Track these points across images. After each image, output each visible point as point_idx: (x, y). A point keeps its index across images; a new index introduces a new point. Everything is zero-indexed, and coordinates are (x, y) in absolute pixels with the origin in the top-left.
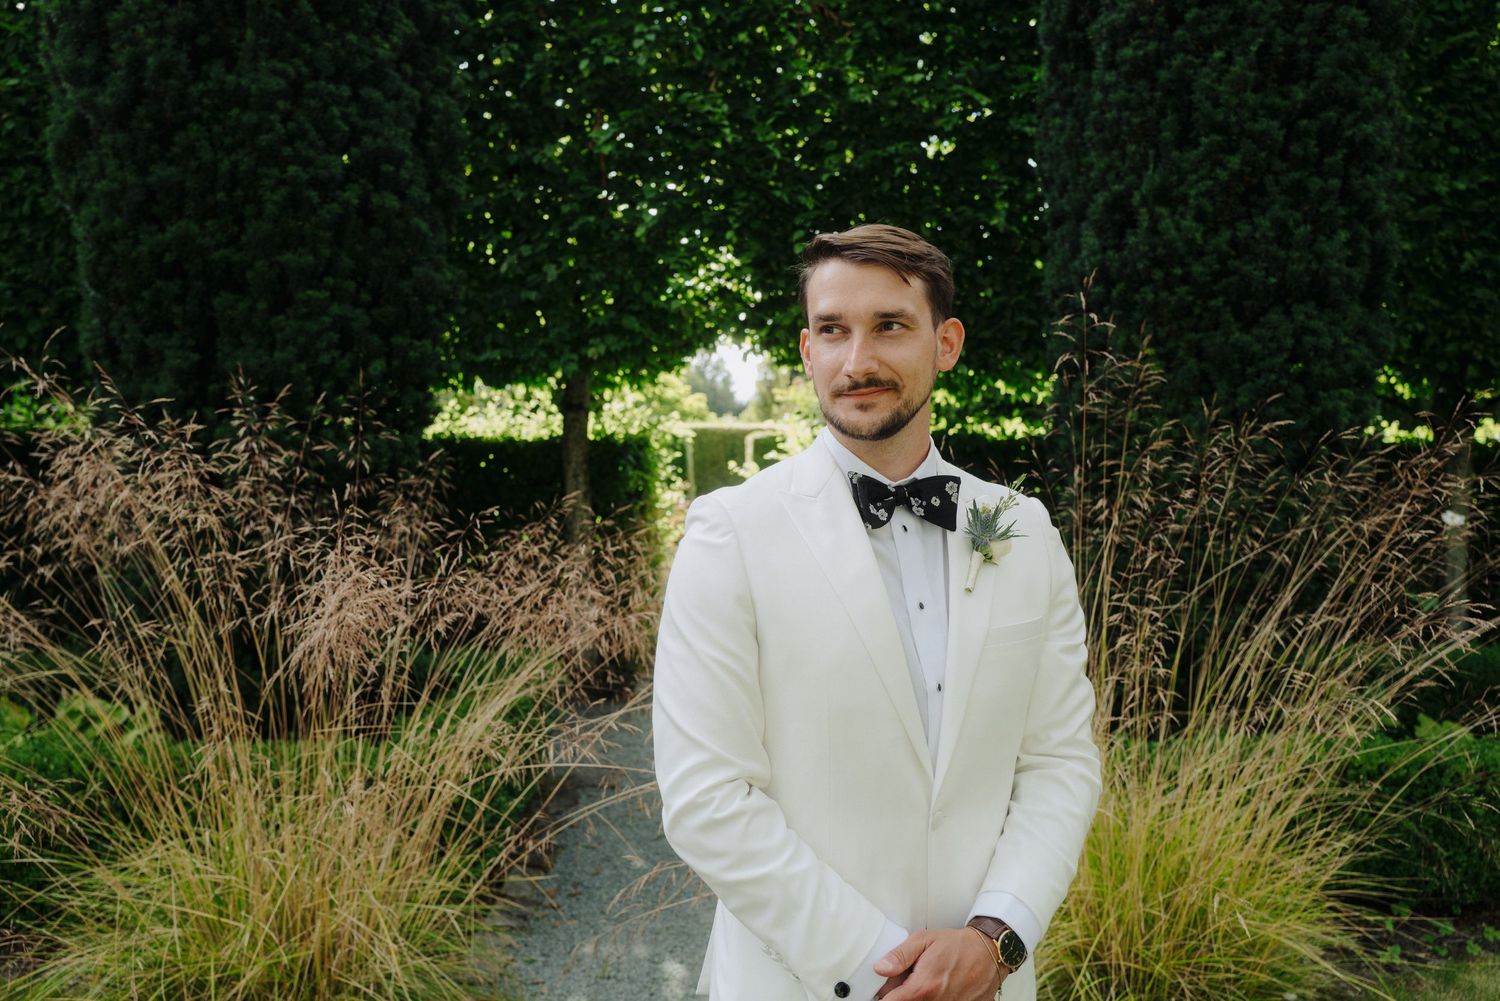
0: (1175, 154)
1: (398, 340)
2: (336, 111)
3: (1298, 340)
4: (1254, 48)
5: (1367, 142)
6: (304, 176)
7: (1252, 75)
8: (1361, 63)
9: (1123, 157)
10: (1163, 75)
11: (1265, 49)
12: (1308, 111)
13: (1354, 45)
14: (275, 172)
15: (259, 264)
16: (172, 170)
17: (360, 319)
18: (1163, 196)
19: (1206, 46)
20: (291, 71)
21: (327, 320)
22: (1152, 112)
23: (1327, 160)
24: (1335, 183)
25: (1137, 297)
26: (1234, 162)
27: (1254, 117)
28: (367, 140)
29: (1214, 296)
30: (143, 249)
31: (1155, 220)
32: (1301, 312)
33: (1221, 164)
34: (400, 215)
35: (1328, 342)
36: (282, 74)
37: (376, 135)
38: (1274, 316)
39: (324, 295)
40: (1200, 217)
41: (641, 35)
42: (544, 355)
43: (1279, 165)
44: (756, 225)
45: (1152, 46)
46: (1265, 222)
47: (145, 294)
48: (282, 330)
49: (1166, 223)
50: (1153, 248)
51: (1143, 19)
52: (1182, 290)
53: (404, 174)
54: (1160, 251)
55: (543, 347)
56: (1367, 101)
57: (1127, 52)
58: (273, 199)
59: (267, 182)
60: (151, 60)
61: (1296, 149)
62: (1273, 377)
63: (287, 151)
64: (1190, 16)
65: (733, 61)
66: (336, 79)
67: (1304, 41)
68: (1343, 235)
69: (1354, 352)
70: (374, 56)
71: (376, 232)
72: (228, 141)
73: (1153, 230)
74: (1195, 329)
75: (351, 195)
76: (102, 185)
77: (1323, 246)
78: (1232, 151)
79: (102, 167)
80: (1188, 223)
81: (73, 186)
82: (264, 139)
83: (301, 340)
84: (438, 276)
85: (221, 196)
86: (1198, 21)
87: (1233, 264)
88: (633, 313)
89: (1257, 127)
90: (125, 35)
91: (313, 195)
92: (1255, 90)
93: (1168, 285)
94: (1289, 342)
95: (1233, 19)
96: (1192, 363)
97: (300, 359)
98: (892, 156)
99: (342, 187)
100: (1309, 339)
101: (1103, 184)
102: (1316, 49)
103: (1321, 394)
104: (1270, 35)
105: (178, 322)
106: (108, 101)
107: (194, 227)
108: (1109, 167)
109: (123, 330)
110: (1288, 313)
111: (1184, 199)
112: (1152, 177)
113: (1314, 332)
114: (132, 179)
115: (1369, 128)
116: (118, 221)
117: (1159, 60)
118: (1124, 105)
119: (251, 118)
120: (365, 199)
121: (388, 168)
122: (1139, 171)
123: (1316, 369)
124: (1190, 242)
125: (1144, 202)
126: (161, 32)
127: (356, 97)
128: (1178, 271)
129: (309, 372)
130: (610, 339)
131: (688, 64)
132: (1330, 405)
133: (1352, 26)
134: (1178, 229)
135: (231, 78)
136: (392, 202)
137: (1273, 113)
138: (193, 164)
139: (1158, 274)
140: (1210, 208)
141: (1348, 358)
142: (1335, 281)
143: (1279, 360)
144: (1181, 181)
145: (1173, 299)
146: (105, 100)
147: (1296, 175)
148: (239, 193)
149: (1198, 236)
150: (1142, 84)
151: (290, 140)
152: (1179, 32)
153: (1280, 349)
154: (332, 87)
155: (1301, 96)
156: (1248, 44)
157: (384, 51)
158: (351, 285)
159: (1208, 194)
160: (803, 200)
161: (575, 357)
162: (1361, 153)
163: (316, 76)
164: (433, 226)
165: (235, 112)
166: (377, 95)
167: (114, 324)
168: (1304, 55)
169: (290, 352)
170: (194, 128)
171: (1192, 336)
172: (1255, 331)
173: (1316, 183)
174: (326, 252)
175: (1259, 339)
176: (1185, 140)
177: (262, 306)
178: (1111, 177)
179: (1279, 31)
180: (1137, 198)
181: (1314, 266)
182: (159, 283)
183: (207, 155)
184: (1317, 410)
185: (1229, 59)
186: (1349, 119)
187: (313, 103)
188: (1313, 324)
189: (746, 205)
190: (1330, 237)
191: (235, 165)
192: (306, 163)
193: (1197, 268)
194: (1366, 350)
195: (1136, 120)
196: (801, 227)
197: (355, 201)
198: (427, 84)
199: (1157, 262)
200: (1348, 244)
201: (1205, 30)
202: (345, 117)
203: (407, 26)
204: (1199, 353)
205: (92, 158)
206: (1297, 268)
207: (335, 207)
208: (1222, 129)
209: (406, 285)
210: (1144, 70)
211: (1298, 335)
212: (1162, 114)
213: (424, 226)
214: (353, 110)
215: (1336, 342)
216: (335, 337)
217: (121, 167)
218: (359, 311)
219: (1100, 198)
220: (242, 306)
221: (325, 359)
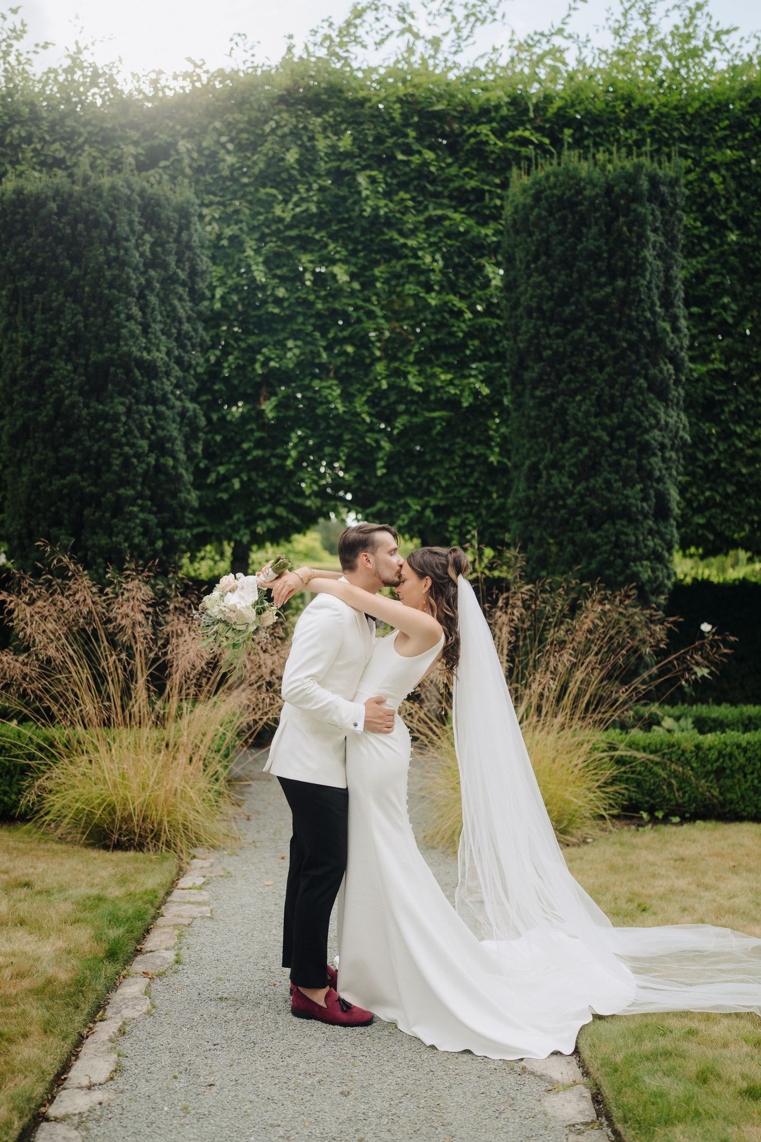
0: (560, 445)
1: (169, 530)
2: (146, 418)
3: (618, 537)
4: (594, 397)
5: (647, 443)
6: (131, 452)
7: (593, 409)
8: (645, 404)
9: (537, 443)
10: (554, 405)
11: (599, 398)
12: (620, 426)
13: (641, 398)
14: (118, 450)
15: (109, 495)
16: (70, 451)
17: (152, 519)
18: (554, 465)
19: (575, 393)
20: (127, 402)
21: (138, 521)
22: (550, 422)
23: (630, 451)
24: (633, 462)
25: (543, 514)
26: (586, 450)
27: (594, 429)
28: (160, 432)
29: (578, 514)
30: (54, 487)
31: (550, 477)
32: (619, 523)
33: (580, 451)
34: (174, 467)
35: (633, 539)
36: (123, 404)
37: (163, 429)
38: (606, 526)
39: (135, 509)
40: (571, 476)
41: (290, 349)
42: (229, 531)
43: (608, 452)
44: (356, 454)
45: (549, 392)
46: (600, 480)
47: (53, 509)
48: (116, 526)
49: (555, 480)
50: (549, 491)
51: (545, 378)
52: (563, 512)
53: (177, 448)
54: (552, 493)
55: (230, 526)
56: (646, 424)
57: (538, 393)
58: (117, 462)
59: (114, 455)
60: (67, 402)
61: (615, 445)
62: (606, 556)
63: (124, 440)
64: (565, 379)
65: (343, 359)
66: (146, 403)
67: (618, 394)
68: (639, 487)
69: (651, 543)
70: (162, 389)
71: (162, 477)
72: (97, 436)
73: (549, 482)
74: (572, 530)
75: (152, 460)
76: (36, 457)
77: (628, 492)
78: (585, 444)
79: (36, 448)
80: (565, 479)
81: (18, 455)
82: (115, 435)
83: (126, 531)
84: (189, 497)
85: (92, 462)
86: (570, 381)
87: (588, 499)
88: (282, 505)
89: (595, 434)
90: (54, 388)
91: (135, 461)
92: (596, 416)
93: (556, 509)
94: (613, 539)
95: (586, 381)
96: (570, 548)
97: (125, 541)
98: (434, 419)
99: (147, 456)
100: (623, 537)
101: (528, 456)
102: (624, 396)
103: (632, 564)
104: (602, 390)
105: (66, 522)
106: (45, 419)
107: (79, 478)
108: (531, 448)
109: (38, 525)
110: (614, 524)
111: (563, 467)
112: (549, 456)
113: (626, 534)
114: (51, 454)
115: (647, 437)
116: (43, 474)
117: (553, 397)
118: (537, 418)
119: (109, 426)
120: (157, 460)
121: (168, 445)
122: (544, 451)
123: (627, 552)
124: (566, 489)
125: (546, 468)
126: (71, 388)
127: (155, 412)
128: (561, 503)
129: (129, 547)
130: (270, 522)
131: (317, 361)
132: (635, 569)
133: (640, 388)
134: (561, 482)
135: (101, 407)
136: (170, 462)
137: (604, 428)
138: (80, 447)
139: (551, 504)
140: (576, 472)
141: (646, 546)
142: (634, 509)
143: (608, 547)
144: (563, 458)
145: (559, 516)
146: (42, 418)
147: (614, 457)
148: (100, 461)
149: (570, 486)
150: (545, 409)
151: (125, 435)
152: (562, 386)
153: (610, 542)
154: (145, 408)
155: (616, 421)
156: (593, 394)
157: (168, 388)
158: (149, 503)
159: (575, 465)
160: (383, 443)
161: (247, 532)
162: (646, 449)
163: (138, 402)
164: (187, 470)
165: (101, 423)
166: (162, 408)
167: (33, 523)
168: (619, 400)
169: (121, 538)
170: (82, 432)
171: (570, 534)
172: (600, 533)
173: (624, 461)
174: (139, 488)
175: (600, 536)
176: (564, 439)
177: (108, 515)
178: (532, 452)
179: (607, 388)
180: (541, 467)
181: (624, 502)
182: (59, 504)
183: (88, 444)
184: (628, 572)
185: (584, 399)
186: (638, 432)
187: (136, 416)
188: (625, 530)
189: (349, 444)
190: (632, 487)
191: (100, 448)
192: (132, 445)
193: (569, 501)
194: (657, 541)
195: (543, 426)
196: (382, 459)
197: (153, 462)
198: (184, 396)
199: (551, 498)
200: (642, 490)
201: (573, 386)
202: (150, 421)
203: (177, 372)
204: (573, 543)
205: (30, 443)
206: (615, 503)
207: (144, 466)
208: (580, 434)
209: (174, 503)
210: (545, 402)
211: (619, 533)
212: (554, 424)
213: (183, 472)
214: (153, 417)
215: (637, 538)
216: (140, 529)
217: (45, 448)
218: (152, 517)
219: (527, 463)
220: (97, 514)
221: (136, 540)
